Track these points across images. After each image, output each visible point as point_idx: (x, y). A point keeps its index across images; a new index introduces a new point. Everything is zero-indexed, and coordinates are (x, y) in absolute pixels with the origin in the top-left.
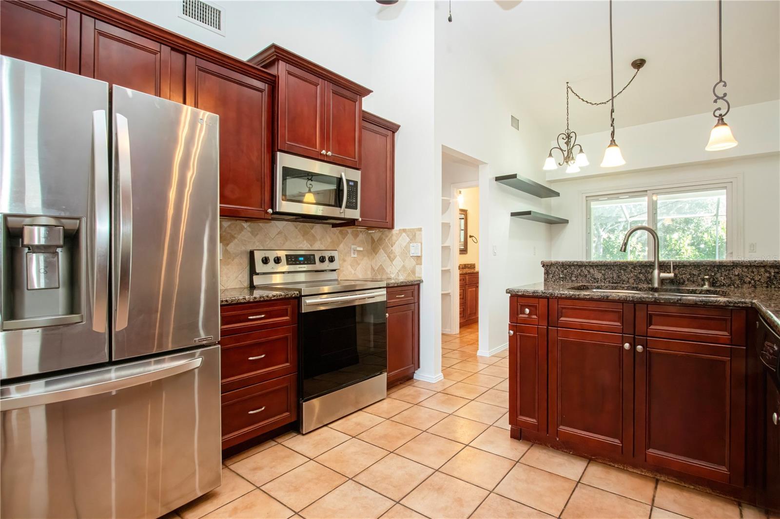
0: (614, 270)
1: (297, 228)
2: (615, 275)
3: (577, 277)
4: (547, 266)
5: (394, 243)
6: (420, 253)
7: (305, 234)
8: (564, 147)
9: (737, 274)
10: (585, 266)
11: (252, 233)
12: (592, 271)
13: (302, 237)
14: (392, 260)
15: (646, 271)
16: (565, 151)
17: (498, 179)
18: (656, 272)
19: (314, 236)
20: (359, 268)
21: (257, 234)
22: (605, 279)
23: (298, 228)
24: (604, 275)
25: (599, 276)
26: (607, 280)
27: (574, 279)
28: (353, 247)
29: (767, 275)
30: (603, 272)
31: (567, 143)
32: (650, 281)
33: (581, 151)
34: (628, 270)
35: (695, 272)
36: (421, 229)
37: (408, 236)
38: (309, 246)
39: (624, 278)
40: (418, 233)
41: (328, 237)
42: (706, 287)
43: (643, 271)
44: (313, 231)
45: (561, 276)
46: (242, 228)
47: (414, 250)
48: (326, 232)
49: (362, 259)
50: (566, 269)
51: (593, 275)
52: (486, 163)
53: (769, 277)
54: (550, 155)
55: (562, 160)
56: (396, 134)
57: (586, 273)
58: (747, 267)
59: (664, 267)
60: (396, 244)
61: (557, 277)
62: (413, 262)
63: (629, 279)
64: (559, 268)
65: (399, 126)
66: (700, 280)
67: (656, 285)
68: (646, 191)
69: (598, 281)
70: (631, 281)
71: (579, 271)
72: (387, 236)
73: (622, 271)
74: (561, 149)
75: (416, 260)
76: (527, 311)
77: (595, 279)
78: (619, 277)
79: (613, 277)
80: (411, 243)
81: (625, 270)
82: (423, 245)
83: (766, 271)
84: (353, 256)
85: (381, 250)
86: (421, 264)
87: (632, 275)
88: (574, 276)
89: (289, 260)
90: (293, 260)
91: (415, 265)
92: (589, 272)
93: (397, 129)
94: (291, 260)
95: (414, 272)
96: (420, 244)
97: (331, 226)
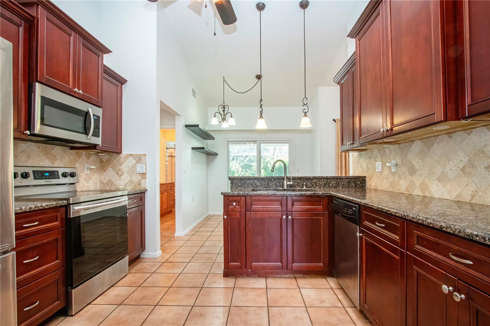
0: (266, 181)
1: (39, 149)
2: (266, 184)
3: (248, 185)
4: (232, 179)
5: (122, 164)
6: (145, 171)
7: (47, 154)
8: (222, 113)
9: (314, 182)
10: (252, 179)
12: (255, 181)
13: (44, 157)
14: (120, 176)
15: (280, 181)
16: (222, 115)
17: (187, 126)
18: (285, 181)
19: (54, 156)
20: (91, 182)
22: (262, 186)
23: (41, 149)
24: (261, 183)
25: (259, 184)
26: (263, 186)
27: (246, 186)
28: (86, 165)
29: (324, 182)
30: (261, 182)
31: (224, 111)
32: (283, 186)
33: (231, 116)
34: (272, 181)
35: (299, 182)
36: (146, 154)
37: (134, 159)
38: (50, 163)
39: (271, 185)
40: (143, 157)
41: (66, 157)
42: (304, 188)
43: (279, 181)
44: (53, 152)
45: (240, 185)
47: (140, 169)
48: (65, 152)
49: (93, 175)
50: (242, 181)
51: (256, 184)
52: (180, 116)
53: (325, 183)
54: (215, 116)
55: (221, 120)
56: (123, 86)
57: (253, 183)
58: (318, 179)
59: (289, 179)
60: (123, 165)
62: (139, 177)
65: (126, 81)
66: (301, 185)
67: (285, 188)
68: (256, 141)
69: (258, 187)
70: (274, 186)
71: (249, 182)
72: (115, 159)
73: (270, 182)
74: (220, 113)
75: (141, 176)
76: (234, 204)
77: (257, 186)
78: (268, 184)
79: (265, 185)
80: (137, 164)
83: (324, 181)
84: (86, 172)
85: (110, 168)
86: (146, 179)
87: (274, 183)
88: (246, 184)
89: (36, 175)
90: (40, 175)
91: (141, 180)
92: (254, 182)
93: (125, 83)
94: (38, 176)
95: (140, 184)
96: (145, 165)
97: (69, 148)
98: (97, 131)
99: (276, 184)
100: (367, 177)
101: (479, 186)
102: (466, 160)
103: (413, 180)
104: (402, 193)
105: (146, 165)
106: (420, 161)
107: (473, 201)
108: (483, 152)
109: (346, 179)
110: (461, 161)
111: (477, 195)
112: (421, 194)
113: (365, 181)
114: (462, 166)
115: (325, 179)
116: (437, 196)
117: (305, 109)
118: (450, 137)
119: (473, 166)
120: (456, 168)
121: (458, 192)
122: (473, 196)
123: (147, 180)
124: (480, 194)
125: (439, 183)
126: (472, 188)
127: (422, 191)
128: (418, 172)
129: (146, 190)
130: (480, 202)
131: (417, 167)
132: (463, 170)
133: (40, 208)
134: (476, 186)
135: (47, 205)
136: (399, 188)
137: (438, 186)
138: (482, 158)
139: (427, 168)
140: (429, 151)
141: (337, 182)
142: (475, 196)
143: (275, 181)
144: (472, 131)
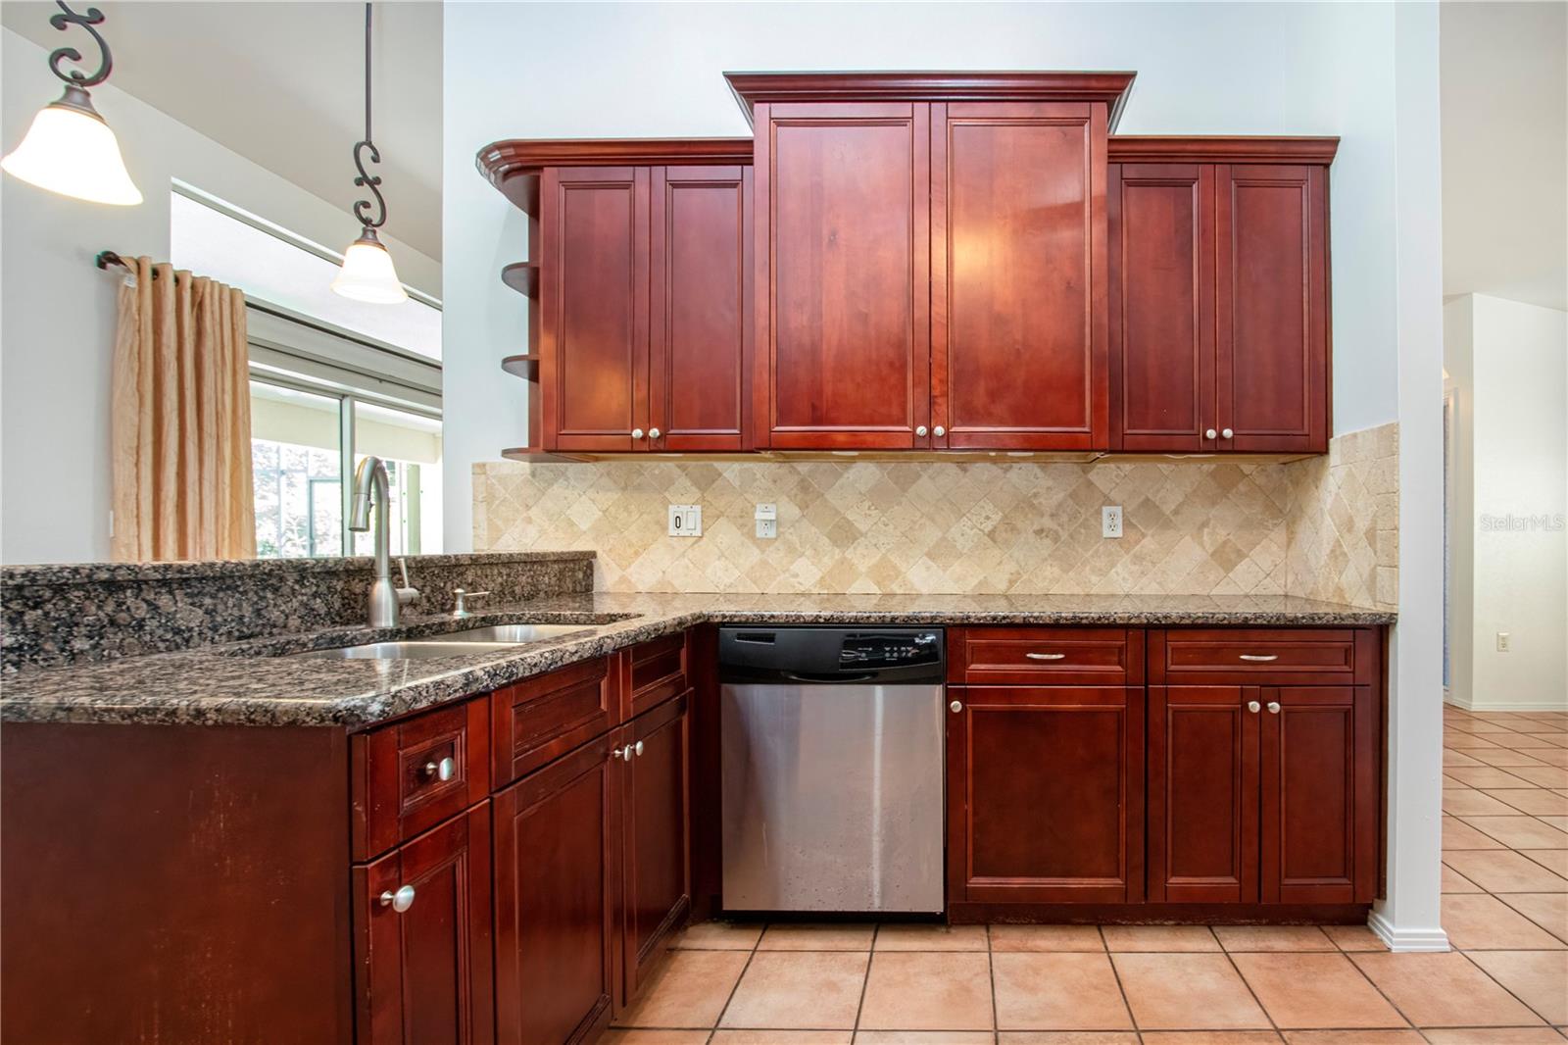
0: (245, 593)
2: (247, 611)
3: (96, 633)
12: (164, 601)
15: (329, 588)
18: (383, 586)
22: (215, 629)
24: (209, 612)
25: (192, 618)
26: (223, 630)
27: (79, 644)
30: (208, 601)
32: (369, 617)
34: (286, 590)
39: (275, 615)
42: (459, 614)
43: (323, 588)
50: (35, 607)
51: (170, 616)
57: (142, 611)
63: (287, 616)
70: (294, 622)
71: (110, 608)
73: (269, 595)
77: (177, 632)
78: (258, 613)
79: (241, 617)
81: (276, 590)
87: (295, 604)
88: (84, 630)
92: (153, 607)
99: (305, 605)
100: (599, 554)
101: (1023, 564)
102: (997, 517)
103: (845, 558)
104: (803, 595)
106: (874, 513)
107: (1012, 591)
108: (1032, 506)
109: (555, 562)
110: (988, 518)
111: (1019, 579)
112: (875, 589)
113: (590, 566)
114: (990, 528)
115: (504, 564)
116: (925, 591)
117: (366, 205)
118: (965, 470)
119: (1014, 529)
120: (975, 530)
121: (981, 577)
122: (1011, 583)
124: (1025, 577)
125: (930, 563)
126: (1010, 567)
127: (878, 584)
128: (866, 538)
130: (1026, 592)
131: (862, 526)
132: (991, 535)
134: (1018, 562)
136: (792, 580)
137: (928, 568)
138: (1030, 516)
139: (895, 528)
140: (904, 490)
141: (532, 577)
142: (1016, 581)
143: (303, 586)
144: (1011, 467)
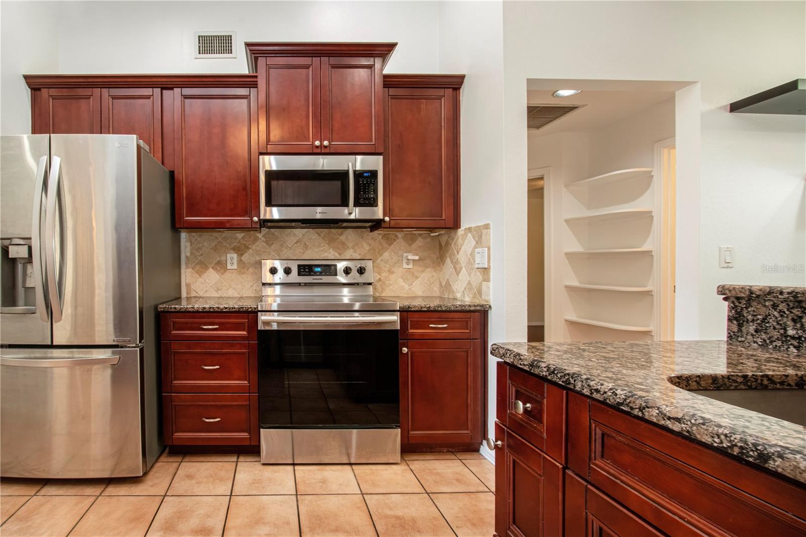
1: (320, 236)
4: (738, 298)
5: (460, 249)
6: (486, 263)
7: (331, 241)
11: (267, 242)
13: (327, 245)
14: (458, 273)
17: (735, 107)
19: (343, 243)
20: (417, 283)
21: (273, 244)
23: (322, 236)
28: (405, 255)
36: (488, 225)
37: (473, 238)
38: (337, 254)
40: (484, 231)
41: (365, 244)
44: (343, 238)
45: (791, 332)
46: (256, 239)
47: (480, 260)
48: (363, 237)
49: (423, 272)
60: (461, 250)
61: (776, 334)
62: (480, 277)
64: (783, 307)
72: (453, 240)
75: (482, 274)
80: (477, 248)
82: (491, 249)
84: (405, 266)
85: (448, 259)
89: (302, 270)
90: (307, 270)
91: (481, 282)
93: (462, 83)
94: (305, 271)
95: (480, 292)
96: (486, 249)
97: (369, 229)
98: (372, 196)
105: (489, 249)
123: (491, 284)
129: (490, 307)
133: (216, 310)
135: (226, 308)
